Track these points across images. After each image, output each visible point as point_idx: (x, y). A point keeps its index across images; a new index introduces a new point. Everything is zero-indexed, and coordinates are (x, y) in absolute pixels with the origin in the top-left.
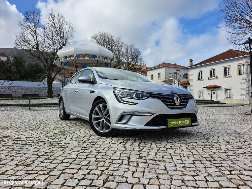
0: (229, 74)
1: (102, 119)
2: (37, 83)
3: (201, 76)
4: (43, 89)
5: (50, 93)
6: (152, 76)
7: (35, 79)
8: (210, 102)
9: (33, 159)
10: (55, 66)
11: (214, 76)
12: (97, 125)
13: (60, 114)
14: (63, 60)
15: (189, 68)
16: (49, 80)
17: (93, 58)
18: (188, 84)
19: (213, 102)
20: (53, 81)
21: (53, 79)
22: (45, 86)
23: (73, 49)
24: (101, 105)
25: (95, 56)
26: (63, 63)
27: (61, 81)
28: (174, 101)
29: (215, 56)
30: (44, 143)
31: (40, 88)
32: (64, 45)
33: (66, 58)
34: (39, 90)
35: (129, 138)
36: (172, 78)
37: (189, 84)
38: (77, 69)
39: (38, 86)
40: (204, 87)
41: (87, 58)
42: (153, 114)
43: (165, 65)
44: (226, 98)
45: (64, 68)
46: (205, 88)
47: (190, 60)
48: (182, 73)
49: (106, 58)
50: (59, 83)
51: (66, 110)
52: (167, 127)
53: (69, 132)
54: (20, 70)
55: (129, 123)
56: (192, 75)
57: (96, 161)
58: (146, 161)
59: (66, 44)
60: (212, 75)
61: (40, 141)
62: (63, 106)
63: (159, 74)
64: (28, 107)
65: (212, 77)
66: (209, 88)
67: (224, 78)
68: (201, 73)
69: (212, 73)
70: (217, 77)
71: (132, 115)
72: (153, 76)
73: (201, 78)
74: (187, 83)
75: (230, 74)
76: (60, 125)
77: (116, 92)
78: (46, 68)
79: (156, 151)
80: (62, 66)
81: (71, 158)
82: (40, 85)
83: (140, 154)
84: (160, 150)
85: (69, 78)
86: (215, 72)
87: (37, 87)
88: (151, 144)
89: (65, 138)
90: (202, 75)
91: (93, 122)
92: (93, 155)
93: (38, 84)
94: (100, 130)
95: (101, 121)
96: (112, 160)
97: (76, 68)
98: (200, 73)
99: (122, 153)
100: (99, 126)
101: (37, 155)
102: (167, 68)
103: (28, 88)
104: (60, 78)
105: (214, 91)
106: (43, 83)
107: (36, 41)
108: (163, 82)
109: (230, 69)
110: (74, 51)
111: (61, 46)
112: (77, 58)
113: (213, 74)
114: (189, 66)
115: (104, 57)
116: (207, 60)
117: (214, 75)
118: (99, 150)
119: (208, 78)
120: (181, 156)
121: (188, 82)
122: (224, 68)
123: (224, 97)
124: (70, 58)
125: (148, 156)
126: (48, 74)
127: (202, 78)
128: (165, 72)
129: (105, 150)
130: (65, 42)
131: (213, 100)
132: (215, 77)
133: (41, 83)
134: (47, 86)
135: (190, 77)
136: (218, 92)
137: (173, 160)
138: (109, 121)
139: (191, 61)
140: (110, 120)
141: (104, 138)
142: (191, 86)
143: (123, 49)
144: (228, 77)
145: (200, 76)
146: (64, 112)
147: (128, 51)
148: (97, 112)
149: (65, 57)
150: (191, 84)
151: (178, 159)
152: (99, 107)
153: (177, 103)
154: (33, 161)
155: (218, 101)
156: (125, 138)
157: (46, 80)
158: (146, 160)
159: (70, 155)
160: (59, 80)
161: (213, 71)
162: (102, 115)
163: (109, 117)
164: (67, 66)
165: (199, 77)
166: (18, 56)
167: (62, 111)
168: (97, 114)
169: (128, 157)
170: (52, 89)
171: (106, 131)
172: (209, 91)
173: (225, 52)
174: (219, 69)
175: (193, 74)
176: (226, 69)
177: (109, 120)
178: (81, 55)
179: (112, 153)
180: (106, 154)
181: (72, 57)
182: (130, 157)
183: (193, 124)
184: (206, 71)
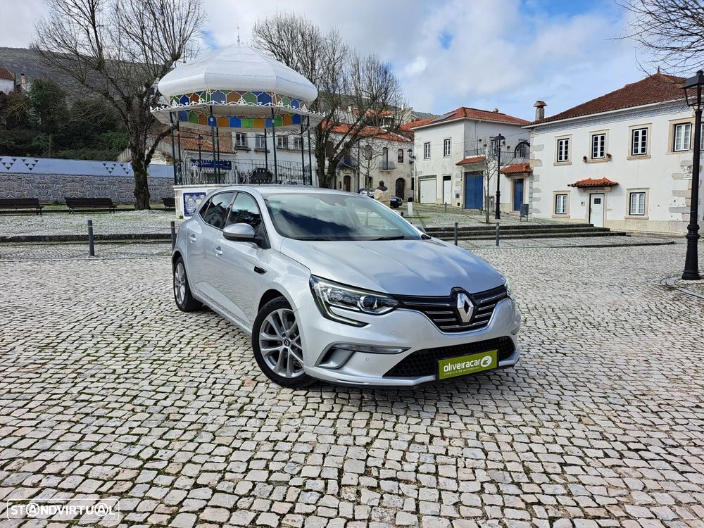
0: (643, 150)
1: (284, 346)
2: (105, 165)
3: (566, 153)
4: (120, 180)
5: (142, 196)
6: (427, 145)
7: (95, 147)
8: (584, 231)
9: (132, 474)
10: (152, 120)
11: (602, 154)
12: (271, 357)
13: (178, 294)
14: (175, 106)
15: (534, 127)
16: (139, 160)
17: (260, 103)
18: (526, 174)
19: (592, 230)
20: (148, 161)
21: (150, 157)
22: (127, 173)
23: (202, 76)
24: (280, 312)
25: (264, 97)
26: (174, 113)
27: (169, 158)
28: (456, 314)
29: (610, 94)
30: (149, 413)
31: (112, 178)
32: (176, 57)
33: (184, 99)
34: (112, 183)
35: (348, 393)
36: (482, 156)
37: (530, 173)
38: (215, 128)
39: (106, 173)
40: (570, 184)
41: (242, 103)
42: (405, 350)
43: (466, 116)
44: (628, 216)
45: (177, 127)
46: (572, 186)
47: (539, 104)
48: (512, 138)
49: (296, 102)
50: (165, 163)
51: (192, 291)
52: (437, 379)
53: (202, 366)
54: (52, 122)
55: (346, 369)
56: (541, 148)
57: (268, 482)
58: (378, 483)
59: (182, 56)
60: (596, 149)
61: (138, 403)
62: (185, 276)
63: (447, 142)
64: (88, 244)
65: (596, 155)
66: (583, 186)
67: (629, 159)
68: (567, 143)
69: (596, 144)
70: (609, 156)
71: (354, 352)
72: (431, 147)
73: (566, 158)
74: (524, 169)
75: (648, 148)
76: (180, 335)
77: (318, 286)
78: (126, 124)
79: (405, 446)
80: (172, 121)
81: (214, 469)
82: (113, 169)
83: (368, 456)
84: (415, 442)
85: (192, 150)
86: (606, 141)
87: (106, 175)
88: (397, 417)
89: (195, 394)
90: (569, 150)
91: (262, 350)
92: (261, 459)
93: (107, 168)
94: (280, 370)
95: (281, 348)
96: (303, 477)
97: (210, 127)
98: (564, 142)
99: (327, 453)
100: (277, 361)
101: (137, 457)
102: (472, 126)
103: (80, 179)
104: (169, 149)
105: (597, 197)
106: (122, 165)
107: (95, 46)
108: (457, 164)
109: (648, 135)
110: (207, 80)
111: (166, 61)
112: (213, 101)
113: (599, 147)
114: (533, 120)
115: (291, 98)
116: (587, 103)
117: (602, 149)
118: (275, 441)
119: (585, 158)
120: (458, 465)
121: (528, 167)
122: (633, 130)
123: (624, 213)
124: (193, 102)
125: (384, 464)
126: (133, 143)
127: (569, 157)
128: (466, 137)
129: (289, 442)
130: (179, 48)
131: (592, 225)
132: (605, 155)
133: (115, 165)
134: (132, 173)
135: (534, 154)
136: (610, 199)
137: (437, 479)
138: (300, 353)
139: (541, 106)
140: (301, 351)
141: (287, 393)
142: (535, 178)
143: (347, 69)
144: (639, 158)
145: (563, 151)
146: (188, 292)
147: (361, 74)
148: (271, 327)
149: (179, 96)
150: (534, 173)
151: (449, 478)
152: (277, 314)
153: (466, 317)
154: (131, 480)
155: (605, 227)
156: (337, 394)
157: (128, 153)
158: (377, 478)
159: (212, 459)
160: (164, 154)
161: (599, 137)
162: (284, 335)
163: (299, 341)
164: (186, 121)
165: (561, 153)
166: (46, 81)
167: (183, 289)
168: (272, 332)
169: (338, 469)
170: (146, 184)
171: (294, 375)
172: (585, 194)
173: (640, 82)
174: (618, 132)
175: (543, 145)
176: (637, 134)
177: (299, 349)
178: (226, 92)
179: (304, 453)
180: (290, 458)
181: (199, 100)
182: (345, 469)
183: (502, 363)
184: (580, 137)
